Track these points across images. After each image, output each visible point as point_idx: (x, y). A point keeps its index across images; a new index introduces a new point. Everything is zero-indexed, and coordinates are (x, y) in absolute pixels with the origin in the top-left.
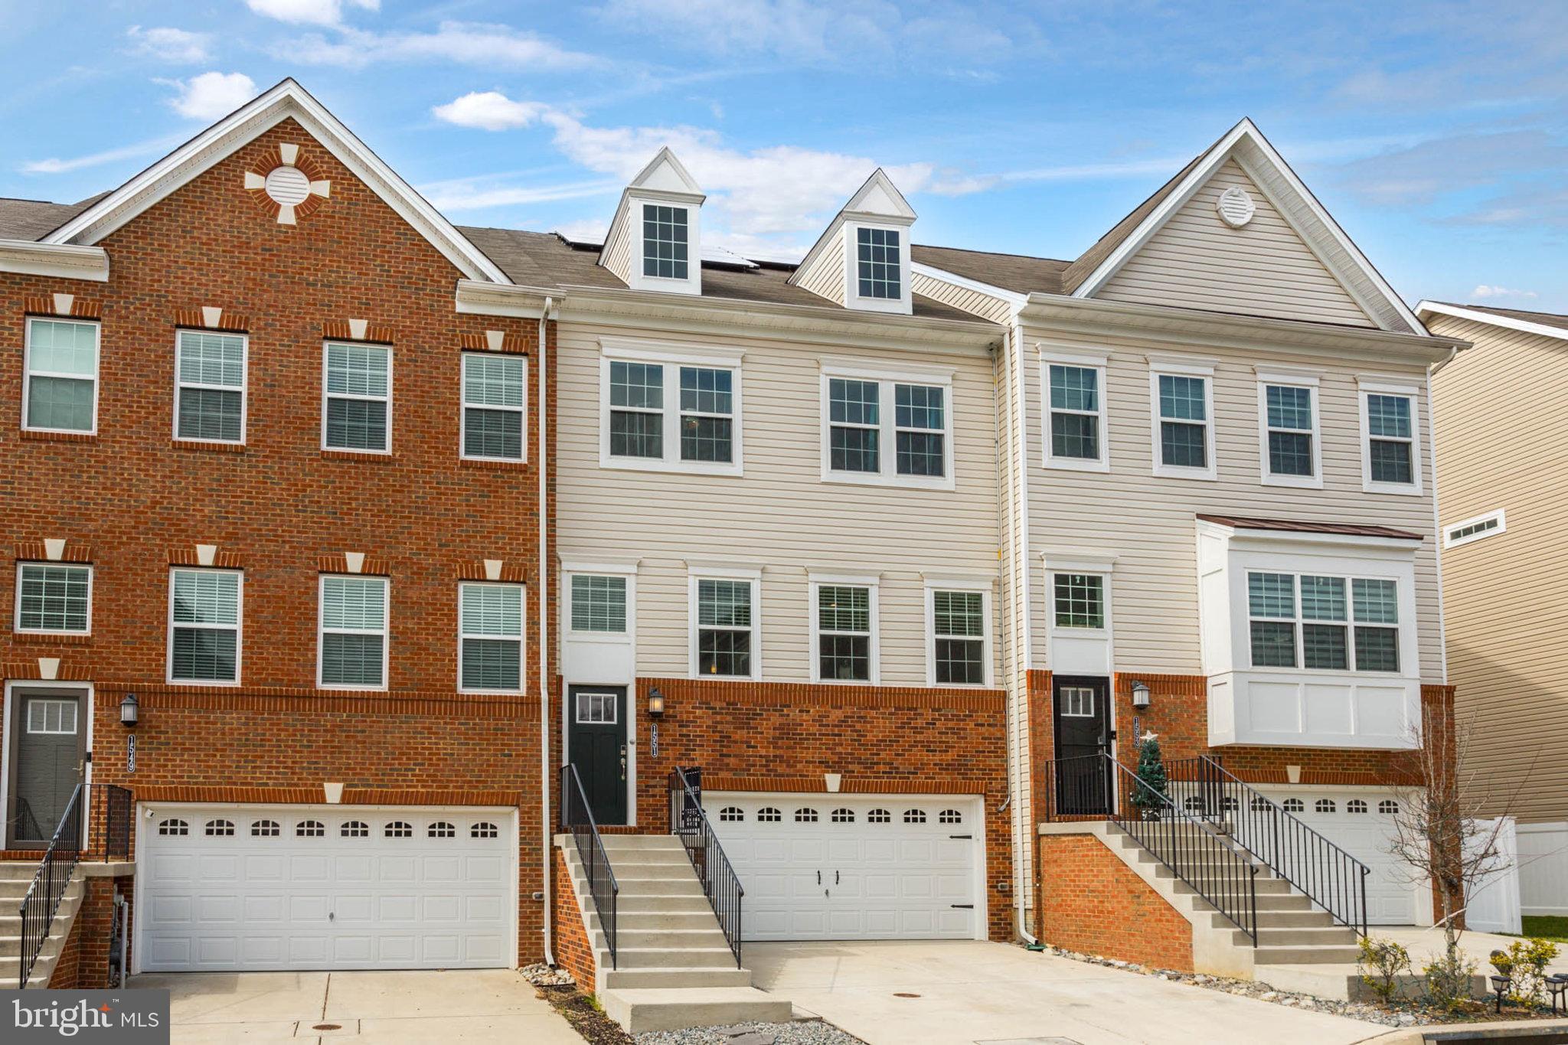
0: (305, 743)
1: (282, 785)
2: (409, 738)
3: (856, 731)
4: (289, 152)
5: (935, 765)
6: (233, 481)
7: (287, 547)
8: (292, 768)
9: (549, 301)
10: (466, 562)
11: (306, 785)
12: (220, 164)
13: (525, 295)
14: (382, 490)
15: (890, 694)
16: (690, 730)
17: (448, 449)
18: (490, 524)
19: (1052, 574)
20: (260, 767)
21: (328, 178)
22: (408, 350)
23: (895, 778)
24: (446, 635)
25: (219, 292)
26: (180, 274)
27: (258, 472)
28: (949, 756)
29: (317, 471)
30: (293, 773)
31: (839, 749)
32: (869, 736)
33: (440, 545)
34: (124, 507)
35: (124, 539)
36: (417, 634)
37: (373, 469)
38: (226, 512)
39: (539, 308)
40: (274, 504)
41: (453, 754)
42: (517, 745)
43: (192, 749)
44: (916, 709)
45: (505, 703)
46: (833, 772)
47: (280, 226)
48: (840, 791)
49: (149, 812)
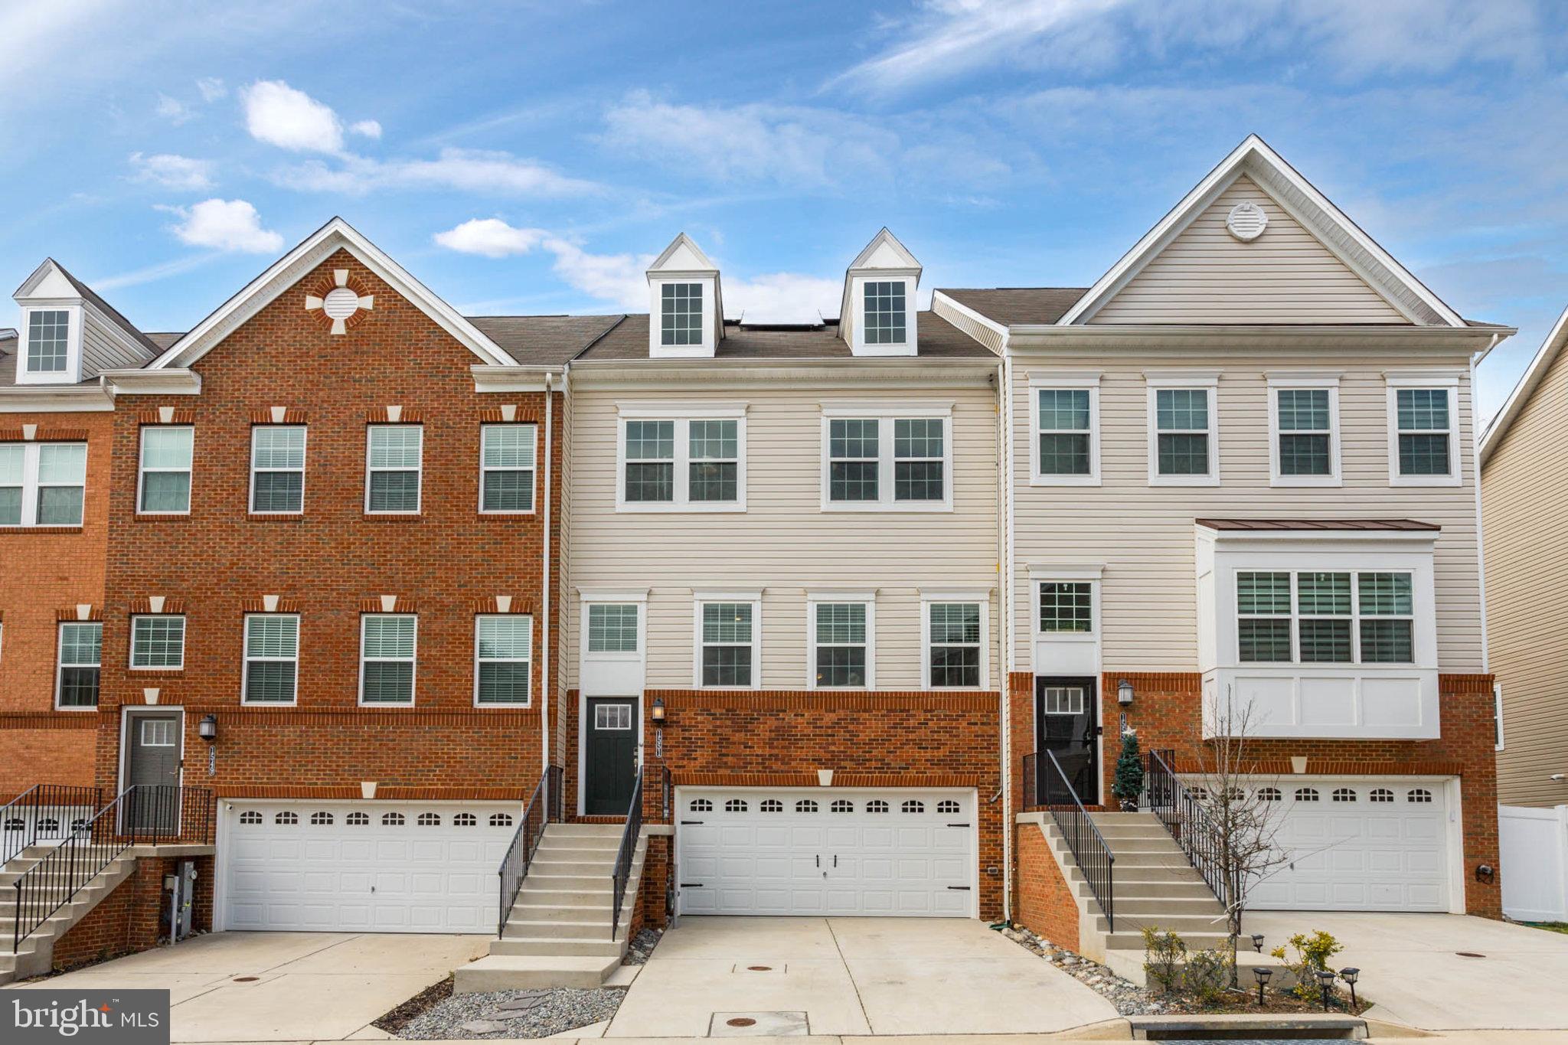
0: (347, 750)
1: (328, 784)
2: (432, 745)
3: (848, 732)
4: (341, 276)
5: (927, 760)
6: (294, 544)
7: (334, 594)
8: (336, 770)
9: (549, 376)
10: (481, 599)
11: (347, 784)
12: (287, 292)
13: (529, 373)
14: (412, 543)
15: (882, 698)
16: (693, 734)
17: (467, 506)
18: (501, 566)
19: (1038, 583)
20: (311, 770)
21: (372, 293)
22: (435, 428)
23: (887, 773)
24: (463, 660)
25: (284, 394)
26: (254, 383)
27: (313, 535)
28: (940, 754)
29: (359, 531)
30: (337, 775)
31: (832, 748)
32: (862, 736)
33: (459, 586)
34: (210, 569)
35: (209, 594)
36: (439, 659)
37: (404, 527)
38: (287, 568)
39: (543, 382)
40: (324, 560)
41: (467, 758)
42: (522, 749)
43: (258, 757)
44: (909, 710)
45: (512, 714)
46: (826, 768)
47: (333, 336)
48: (833, 785)
49: (228, 806)
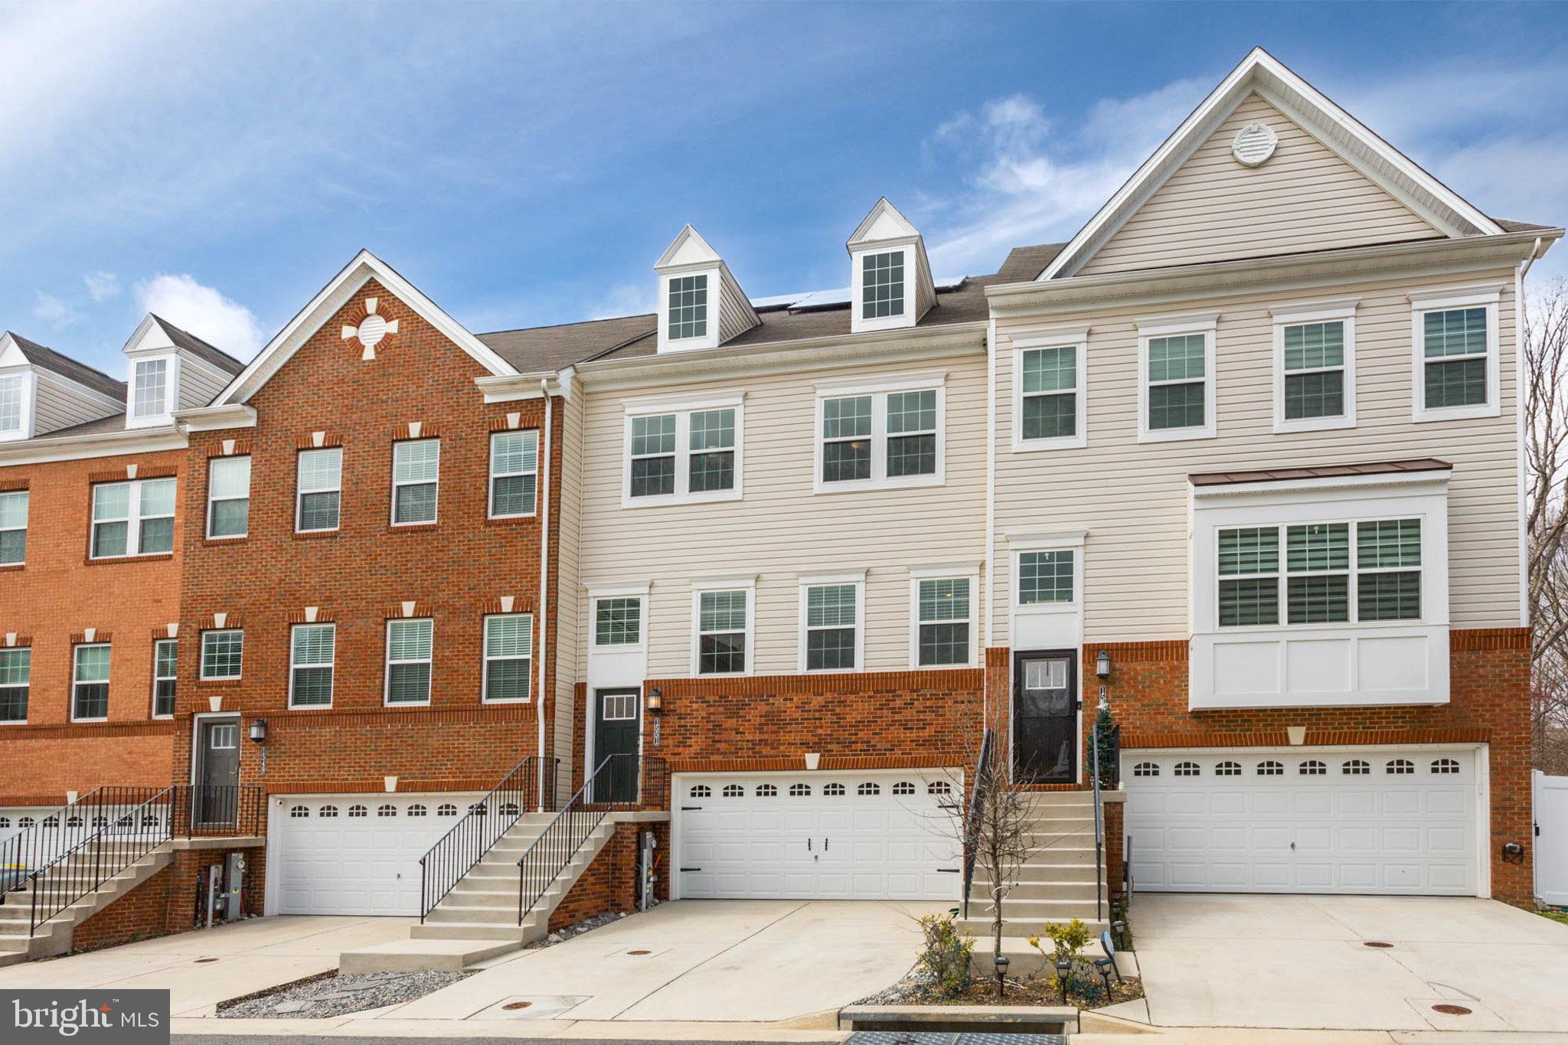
0: (373, 747)
1: (357, 779)
2: (444, 740)
3: (835, 714)
4: (371, 304)
5: (912, 741)
6: (330, 558)
7: (364, 602)
8: (364, 767)
9: (544, 382)
10: (489, 600)
11: (372, 779)
12: (326, 324)
13: (526, 381)
14: (429, 551)
15: (869, 678)
16: (688, 722)
17: (477, 513)
18: (506, 568)
19: (1018, 554)
20: (343, 767)
21: (397, 318)
22: (450, 440)
23: (872, 755)
24: (472, 659)
25: (324, 420)
26: (300, 411)
27: (346, 549)
28: (926, 733)
29: (384, 543)
30: (365, 770)
31: (820, 731)
32: (849, 718)
33: (469, 589)
34: (263, 587)
35: (262, 609)
36: (451, 659)
37: (423, 536)
38: (326, 582)
39: (539, 388)
40: (356, 572)
41: (475, 751)
42: (522, 742)
43: (300, 756)
44: (895, 691)
45: (513, 709)
46: (813, 752)
47: (364, 362)
48: (819, 768)
49: (279, 801)
